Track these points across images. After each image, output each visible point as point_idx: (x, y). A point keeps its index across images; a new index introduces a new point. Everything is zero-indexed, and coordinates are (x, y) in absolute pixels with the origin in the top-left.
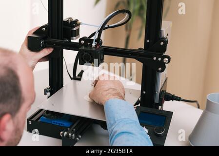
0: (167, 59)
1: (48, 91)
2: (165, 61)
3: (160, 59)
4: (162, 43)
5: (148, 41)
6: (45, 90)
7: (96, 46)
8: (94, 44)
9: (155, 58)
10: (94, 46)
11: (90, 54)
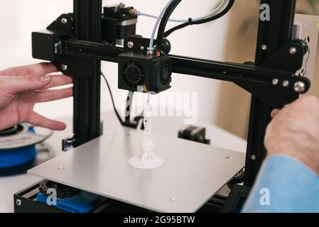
0: (302, 85)
1: (69, 144)
2: (296, 89)
3: (286, 83)
4: (293, 50)
5: (264, 48)
6: (63, 141)
7: (155, 52)
8: (151, 49)
9: (275, 82)
10: (151, 52)
11: (140, 67)
